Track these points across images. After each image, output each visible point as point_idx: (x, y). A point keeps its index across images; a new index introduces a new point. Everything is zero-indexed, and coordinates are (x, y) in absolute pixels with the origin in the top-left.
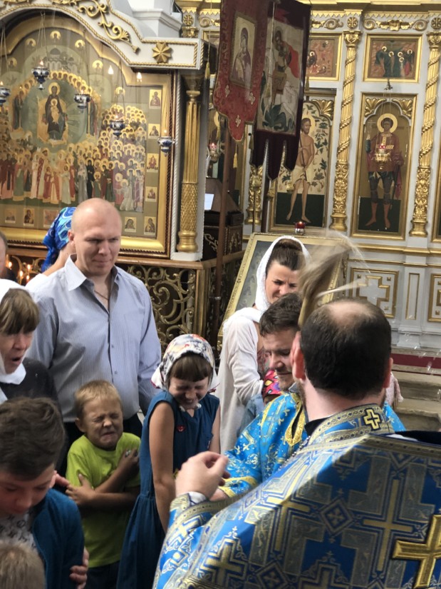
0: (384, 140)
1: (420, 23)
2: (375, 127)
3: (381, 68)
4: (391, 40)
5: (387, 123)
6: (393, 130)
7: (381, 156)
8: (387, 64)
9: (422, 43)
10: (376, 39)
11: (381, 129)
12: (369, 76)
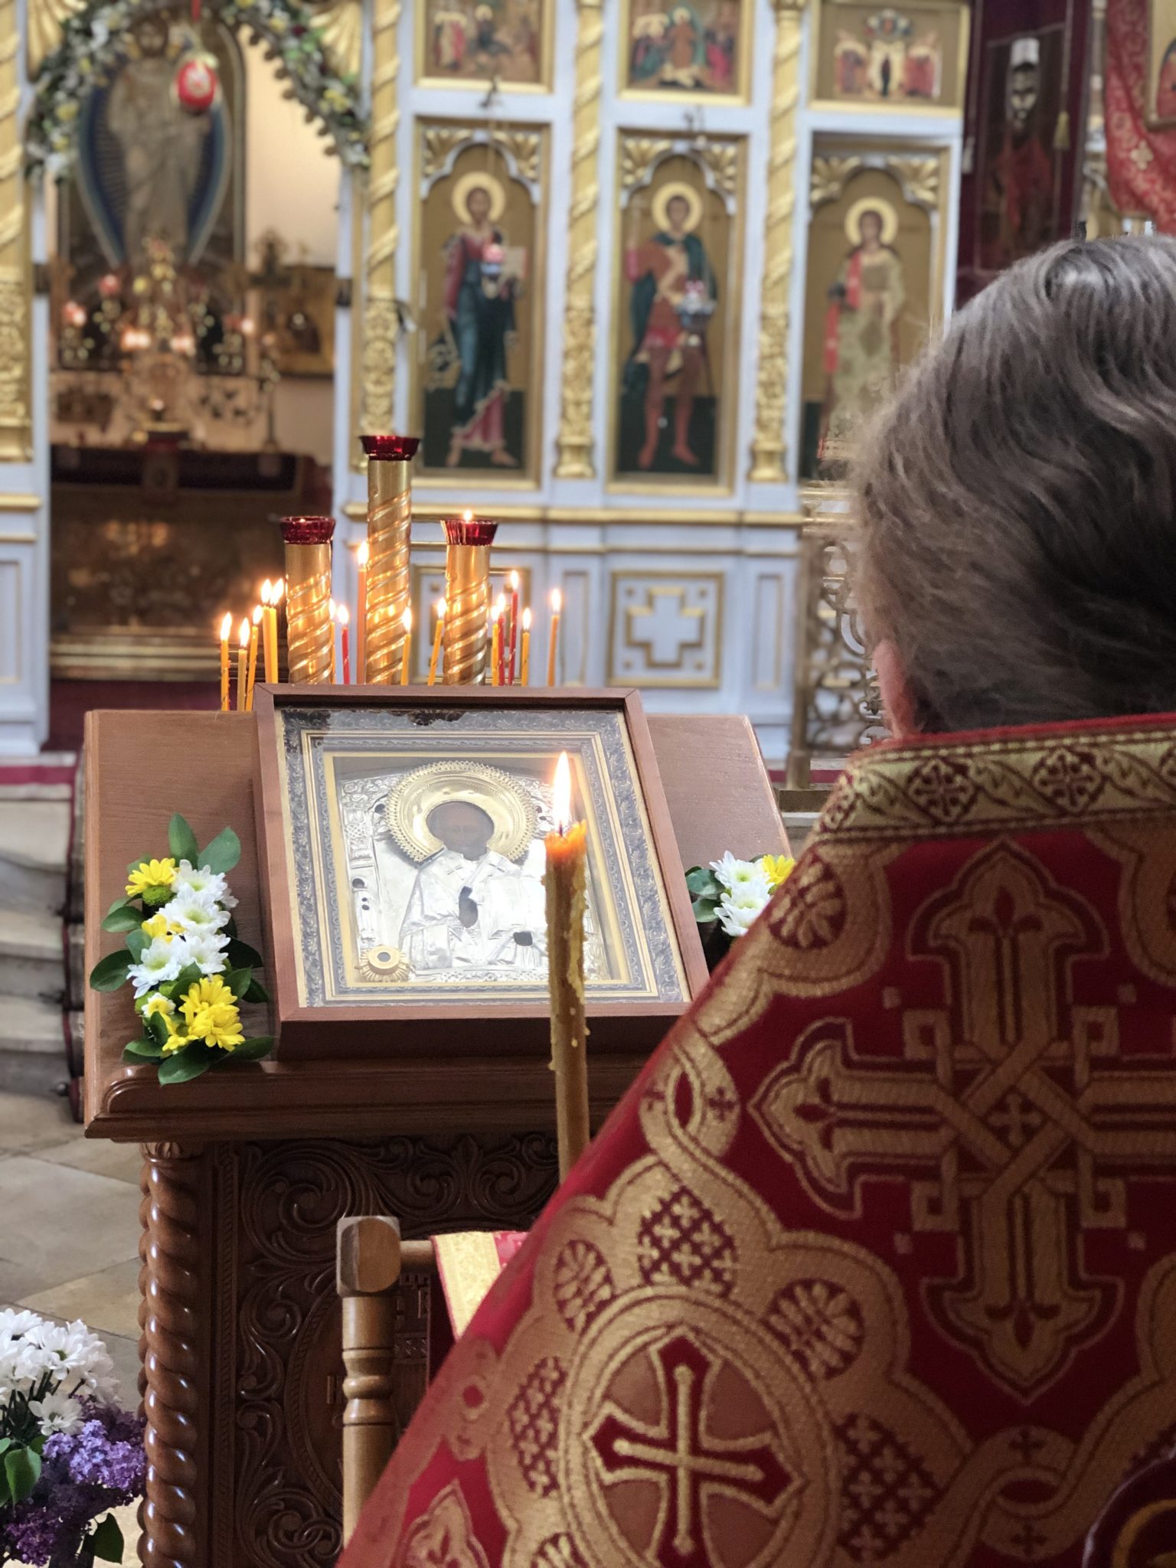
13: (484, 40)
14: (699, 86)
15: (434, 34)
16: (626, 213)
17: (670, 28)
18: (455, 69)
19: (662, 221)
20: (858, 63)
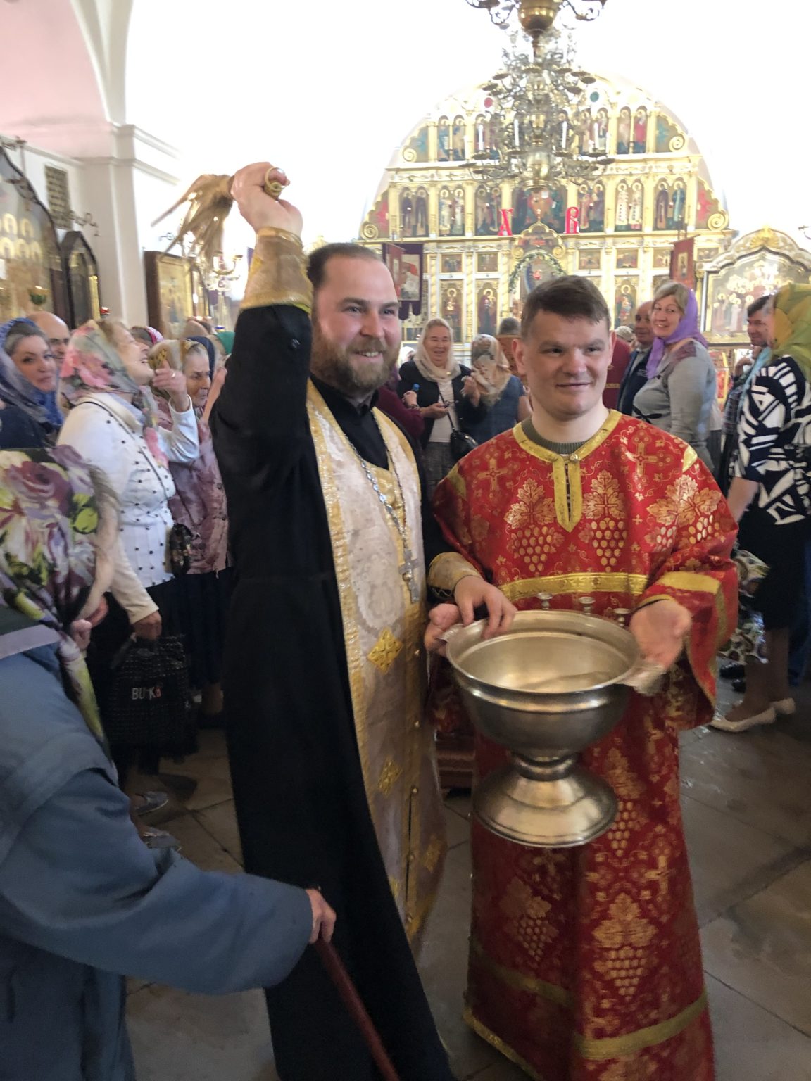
0: (451, 300)
1: (462, 247)
2: (446, 295)
3: (447, 268)
4: (451, 255)
5: (452, 292)
6: (454, 295)
7: (450, 308)
8: (450, 266)
9: (464, 256)
10: (444, 255)
11: (449, 295)
12: (443, 272)
13: (590, 262)
14: (630, 267)
15: (580, 261)
16: (616, 291)
17: (625, 257)
18: (584, 268)
19: (623, 292)
20: (661, 260)
